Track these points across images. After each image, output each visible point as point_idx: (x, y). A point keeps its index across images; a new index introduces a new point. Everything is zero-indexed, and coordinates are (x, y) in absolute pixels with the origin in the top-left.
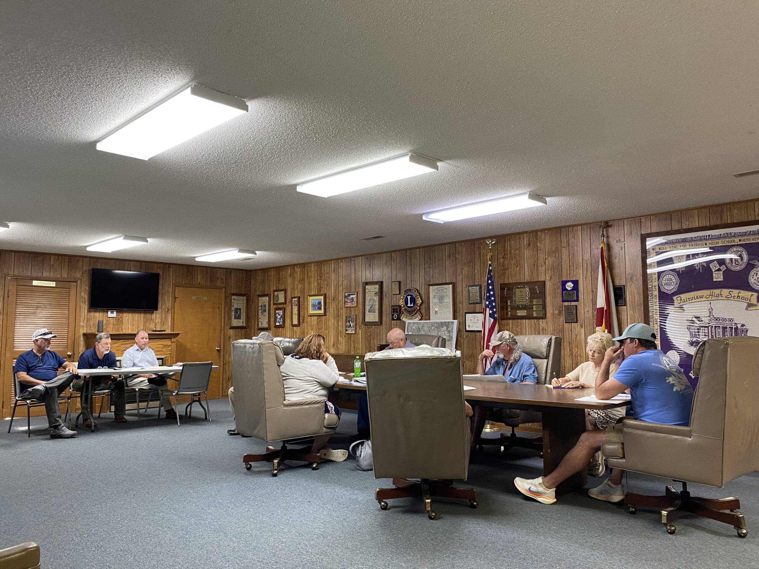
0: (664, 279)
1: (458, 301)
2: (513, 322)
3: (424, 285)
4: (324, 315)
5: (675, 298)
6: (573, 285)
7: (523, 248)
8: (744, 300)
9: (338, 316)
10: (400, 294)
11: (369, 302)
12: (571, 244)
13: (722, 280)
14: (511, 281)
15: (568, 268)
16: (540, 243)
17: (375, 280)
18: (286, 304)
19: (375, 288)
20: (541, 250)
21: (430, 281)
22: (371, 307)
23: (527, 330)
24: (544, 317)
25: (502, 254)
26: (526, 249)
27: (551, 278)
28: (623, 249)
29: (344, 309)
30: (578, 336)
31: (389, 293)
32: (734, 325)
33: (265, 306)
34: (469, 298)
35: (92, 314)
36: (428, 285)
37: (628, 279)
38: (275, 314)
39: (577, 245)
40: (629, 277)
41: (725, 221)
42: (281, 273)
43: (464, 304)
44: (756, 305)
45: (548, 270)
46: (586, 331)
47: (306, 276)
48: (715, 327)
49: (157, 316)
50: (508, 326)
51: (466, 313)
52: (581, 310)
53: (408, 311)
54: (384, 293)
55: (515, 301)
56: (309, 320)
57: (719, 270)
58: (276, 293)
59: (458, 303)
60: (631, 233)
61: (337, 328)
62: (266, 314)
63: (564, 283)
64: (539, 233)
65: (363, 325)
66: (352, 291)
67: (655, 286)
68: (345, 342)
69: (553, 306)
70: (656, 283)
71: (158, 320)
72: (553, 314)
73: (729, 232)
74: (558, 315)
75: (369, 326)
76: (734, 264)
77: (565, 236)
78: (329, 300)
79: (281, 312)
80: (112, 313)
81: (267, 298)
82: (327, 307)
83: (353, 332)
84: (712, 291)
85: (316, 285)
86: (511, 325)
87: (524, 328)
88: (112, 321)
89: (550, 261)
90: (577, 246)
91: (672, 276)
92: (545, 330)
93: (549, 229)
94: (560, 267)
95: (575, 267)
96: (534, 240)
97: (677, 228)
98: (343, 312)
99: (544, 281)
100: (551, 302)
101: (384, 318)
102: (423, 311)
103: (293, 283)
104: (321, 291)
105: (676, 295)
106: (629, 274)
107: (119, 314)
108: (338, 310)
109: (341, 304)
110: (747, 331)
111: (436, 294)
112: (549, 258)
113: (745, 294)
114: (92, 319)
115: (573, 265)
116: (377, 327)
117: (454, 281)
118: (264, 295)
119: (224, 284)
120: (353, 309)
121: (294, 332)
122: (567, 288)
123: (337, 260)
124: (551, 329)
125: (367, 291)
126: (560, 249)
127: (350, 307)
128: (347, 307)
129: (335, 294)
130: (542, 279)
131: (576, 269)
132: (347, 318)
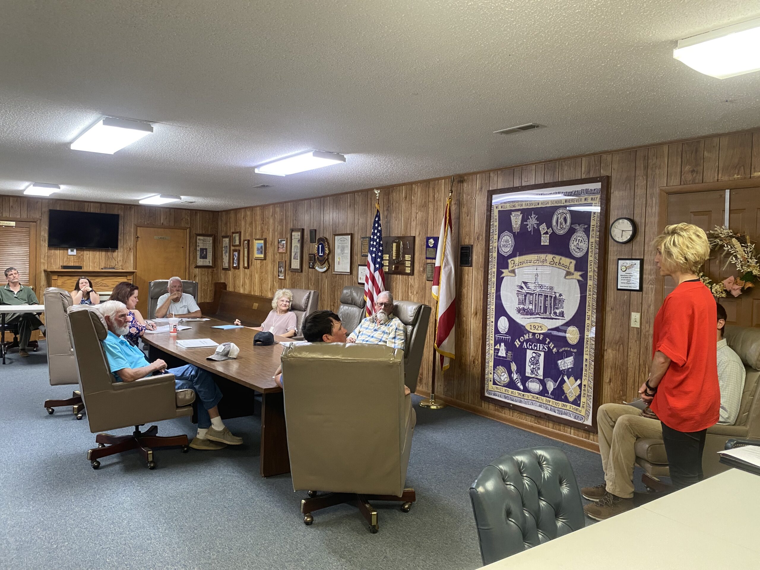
0: (503, 240)
1: (354, 253)
3: (331, 234)
4: (264, 260)
5: (509, 261)
6: (434, 242)
7: (401, 201)
8: (564, 268)
9: (274, 261)
10: (314, 242)
11: (294, 249)
12: (436, 198)
13: (548, 244)
14: (391, 235)
15: (433, 224)
16: (414, 197)
17: (300, 227)
18: (240, 246)
19: (299, 235)
20: (414, 203)
21: (336, 231)
22: (295, 254)
24: (413, 274)
25: (386, 206)
26: (404, 202)
27: (419, 234)
28: (474, 205)
29: (278, 254)
31: (308, 241)
32: (553, 293)
33: (227, 246)
34: (362, 251)
35: (53, 251)
36: (334, 234)
38: (233, 255)
39: (440, 199)
40: (476, 237)
41: (556, 179)
42: (237, 216)
43: (359, 256)
44: (573, 274)
45: (418, 225)
47: (254, 220)
48: (539, 295)
49: (118, 255)
51: (359, 265)
53: (319, 260)
54: (305, 241)
55: (392, 255)
56: (255, 263)
57: (546, 233)
58: (234, 235)
59: (354, 255)
60: (481, 189)
61: (273, 273)
62: (228, 254)
63: (428, 239)
64: (414, 186)
65: (290, 272)
66: (284, 237)
67: (495, 248)
69: (419, 263)
70: (496, 245)
71: (120, 258)
72: (419, 271)
74: (422, 273)
75: (294, 273)
76: (559, 228)
77: (432, 190)
78: (268, 245)
79: (236, 253)
80: (72, 251)
81: (228, 239)
82: (267, 251)
83: (283, 278)
84: (539, 256)
85: (260, 229)
86: (389, 280)
87: (399, 283)
88: (73, 258)
89: (420, 215)
90: (440, 201)
91: (509, 238)
92: (413, 287)
93: (421, 182)
94: (427, 223)
95: (438, 223)
96: (409, 193)
97: (517, 185)
98: (277, 256)
99: (414, 237)
100: (418, 258)
101: (304, 266)
102: (330, 261)
104: (263, 236)
105: (511, 258)
106: (477, 233)
107: (80, 252)
108: (274, 256)
109: (276, 248)
110: (564, 301)
111: (340, 245)
112: (419, 213)
113: (566, 261)
114: (52, 256)
115: (436, 221)
116: (299, 274)
117: (353, 232)
118: (226, 237)
119: (189, 224)
120: (284, 255)
121: (245, 274)
122: (429, 244)
123: (274, 204)
124: (416, 286)
125: (293, 237)
126: (427, 203)
127: (282, 253)
128: (280, 253)
129: (272, 239)
130: (413, 234)
131: (438, 225)
132: (280, 263)
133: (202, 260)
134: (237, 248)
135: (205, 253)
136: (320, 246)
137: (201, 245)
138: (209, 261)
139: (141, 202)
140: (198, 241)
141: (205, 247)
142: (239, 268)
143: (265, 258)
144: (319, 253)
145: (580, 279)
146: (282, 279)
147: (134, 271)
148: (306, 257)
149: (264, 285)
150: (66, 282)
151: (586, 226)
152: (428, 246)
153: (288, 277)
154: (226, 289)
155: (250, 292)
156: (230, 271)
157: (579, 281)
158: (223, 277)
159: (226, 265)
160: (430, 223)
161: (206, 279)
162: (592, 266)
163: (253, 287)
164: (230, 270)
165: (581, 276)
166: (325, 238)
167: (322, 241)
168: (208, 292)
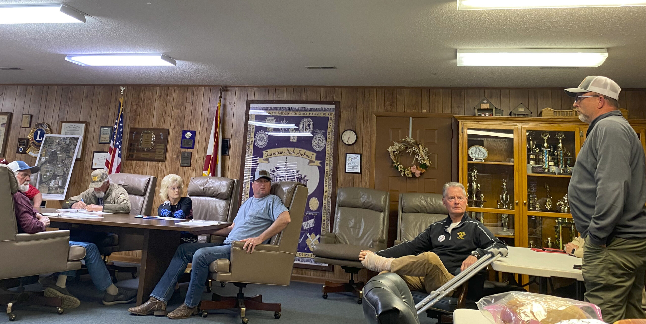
0: (258, 137)
1: (88, 140)
2: (136, 163)
3: (56, 121)
5: (264, 152)
6: (191, 135)
7: (155, 98)
8: (308, 158)
10: (30, 127)
12: (195, 100)
13: (296, 141)
14: (140, 127)
15: (190, 120)
16: (170, 97)
17: (4, 111)
19: (3, 119)
20: (169, 102)
21: (64, 118)
24: (164, 161)
25: (136, 101)
26: (158, 100)
27: (174, 127)
28: (233, 109)
30: (189, 178)
31: (18, 125)
32: (299, 175)
34: (100, 138)
36: (61, 121)
40: (234, 133)
41: (302, 99)
43: (94, 143)
44: (314, 162)
45: (173, 120)
46: (196, 175)
48: (288, 176)
50: (132, 166)
51: (95, 152)
52: (194, 156)
53: (35, 145)
54: (12, 126)
55: (142, 144)
59: (88, 142)
60: (240, 98)
63: (184, 132)
64: (170, 88)
67: (252, 142)
69: (173, 152)
70: (252, 139)
72: (172, 158)
73: (304, 107)
74: (176, 159)
76: (304, 131)
77: (190, 94)
84: (288, 149)
86: (134, 166)
87: (146, 168)
89: (176, 112)
90: (199, 103)
91: (264, 135)
92: (163, 171)
93: (179, 86)
94: (183, 119)
96: (165, 93)
97: (272, 99)
99: (169, 129)
100: (172, 146)
101: (8, 150)
105: (265, 150)
106: (235, 130)
110: (307, 181)
111: (68, 131)
112: (175, 110)
113: (309, 153)
115: (193, 118)
117: (88, 121)
122: (186, 136)
124: (168, 170)
126: (185, 103)
130: (167, 127)
131: (196, 121)
145: (320, 165)
148: (13, 141)
151: (324, 131)
152: (184, 137)
157: (319, 167)
160: (187, 119)
162: (329, 157)
165: (320, 163)
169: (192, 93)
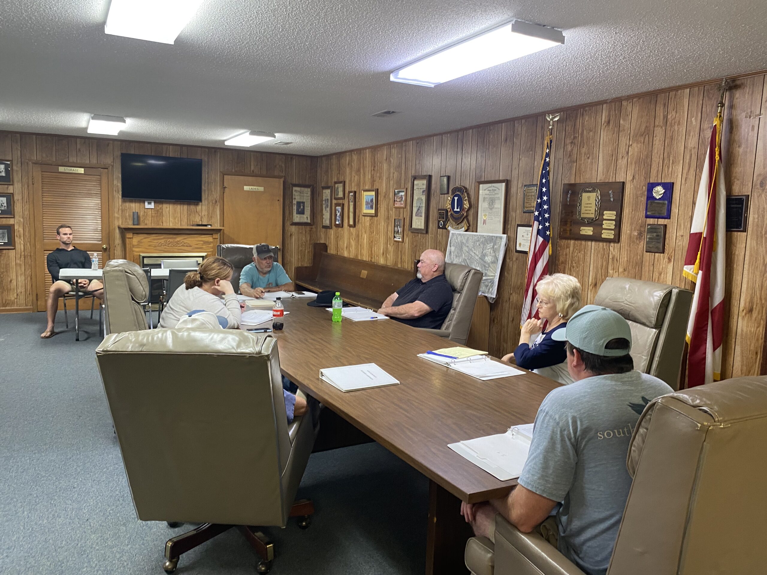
1: (510, 207)
2: (574, 244)
3: (474, 182)
4: (375, 216)
6: (664, 191)
7: (600, 127)
9: (388, 218)
11: (417, 204)
12: (670, 120)
14: (578, 181)
15: (661, 162)
16: (624, 120)
17: (425, 174)
18: (344, 199)
20: (624, 130)
21: (481, 177)
22: (418, 210)
23: (592, 258)
24: (617, 240)
25: (570, 138)
26: (604, 129)
27: (634, 178)
28: (756, 128)
29: (394, 210)
30: (662, 275)
31: (437, 191)
33: (328, 199)
35: (127, 204)
36: (478, 182)
37: (756, 185)
38: (336, 210)
39: (679, 122)
40: (759, 182)
42: (341, 161)
43: (518, 212)
45: (631, 164)
46: (675, 270)
47: (362, 166)
49: (202, 208)
50: (568, 249)
51: (518, 226)
52: (671, 233)
53: (454, 217)
54: (432, 192)
55: (580, 211)
56: (363, 220)
58: (336, 185)
59: (510, 209)
61: (387, 233)
62: (328, 209)
63: (651, 187)
64: (624, 103)
65: (410, 232)
66: (402, 187)
68: (394, 250)
69: (631, 224)
71: (204, 213)
72: (630, 237)
74: (637, 239)
75: (415, 234)
77: (662, 108)
78: (381, 197)
79: (339, 208)
80: (150, 203)
81: (329, 191)
82: (379, 206)
83: (400, 240)
85: (370, 177)
86: (571, 249)
87: (589, 253)
88: (150, 212)
89: (635, 149)
90: (679, 124)
92: (617, 260)
93: (640, 96)
94: (649, 160)
95: (671, 161)
96: (616, 115)
98: (393, 213)
99: (624, 183)
100: (630, 216)
101: (430, 225)
102: (471, 218)
103: (351, 174)
104: (373, 186)
106: (759, 175)
107: (158, 204)
108: (388, 211)
109: (391, 202)
111: (486, 196)
112: (635, 145)
114: (127, 210)
115: (669, 157)
116: (422, 235)
117: (509, 178)
118: (327, 188)
119: (284, 172)
120: (402, 210)
121: (350, 234)
122: (654, 195)
123: (389, 145)
124: (624, 258)
125: (415, 187)
126: (652, 129)
127: (399, 208)
128: (396, 208)
129: (386, 191)
130: (620, 178)
131: (673, 163)
132: (396, 221)
133: (298, 215)
134: (341, 201)
135: (302, 207)
136: (456, 198)
137: (297, 198)
138: (307, 218)
139: (227, 143)
140: (294, 193)
141: (302, 201)
142: (342, 227)
143: (376, 215)
144: (453, 207)
146: (399, 242)
147: (221, 228)
148: (434, 214)
149: (375, 249)
150: (142, 241)
152: (650, 197)
153: (407, 240)
154: (326, 251)
155: (357, 256)
156: (331, 230)
158: (323, 236)
159: (327, 222)
160: (656, 160)
161: (304, 239)
163: (360, 250)
164: (331, 228)
166: (464, 187)
167: (458, 191)
168: (306, 253)
169: (664, 107)
